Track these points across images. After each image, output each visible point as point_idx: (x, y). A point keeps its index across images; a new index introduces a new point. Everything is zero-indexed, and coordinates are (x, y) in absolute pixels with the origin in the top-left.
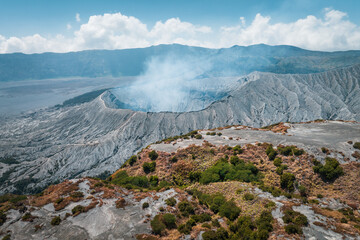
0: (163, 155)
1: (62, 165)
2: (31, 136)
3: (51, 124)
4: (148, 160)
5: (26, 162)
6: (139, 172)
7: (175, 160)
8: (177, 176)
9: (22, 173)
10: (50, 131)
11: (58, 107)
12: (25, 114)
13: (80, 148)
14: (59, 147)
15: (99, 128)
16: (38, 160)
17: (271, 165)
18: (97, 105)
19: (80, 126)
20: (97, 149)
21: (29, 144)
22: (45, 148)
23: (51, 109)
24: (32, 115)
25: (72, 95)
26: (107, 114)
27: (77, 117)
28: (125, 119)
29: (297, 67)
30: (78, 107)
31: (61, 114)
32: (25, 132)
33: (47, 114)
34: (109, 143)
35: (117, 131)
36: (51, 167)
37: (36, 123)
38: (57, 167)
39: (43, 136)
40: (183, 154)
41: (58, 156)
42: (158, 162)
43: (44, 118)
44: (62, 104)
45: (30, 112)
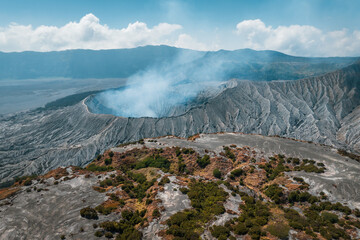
0: (117, 154)
1: (46, 168)
2: (13, 140)
3: (33, 128)
4: (108, 157)
5: (9, 165)
6: (102, 164)
7: (123, 157)
8: (124, 166)
9: (5, 176)
10: (33, 134)
11: (40, 110)
12: (5, 117)
13: (63, 152)
14: (43, 150)
15: (82, 132)
16: (22, 163)
17: (177, 160)
18: (80, 109)
19: (64, 130)
20: (79, 152)
21: (12, 148)
22: (28, 151)
23: (33, 112)
24: (13, 118)
25: (55, 97)
26: (89, 119)
27: (59, 121)
28: (107, 124)
29: (279, 73)
30: (61, 111)
31: (43, 118)
32: (7, 136)
33: (29, 118)
34: (91, 147)
35: (99, 136)
36: (35, 170)
37: (17, 127)
38: (40, 169)
39: (26, 140)
40: (129, 153)
41: (42, 159)
42: (113, 158)
43: (27, 122)
44: (43, 106)
45: (11, 115)
